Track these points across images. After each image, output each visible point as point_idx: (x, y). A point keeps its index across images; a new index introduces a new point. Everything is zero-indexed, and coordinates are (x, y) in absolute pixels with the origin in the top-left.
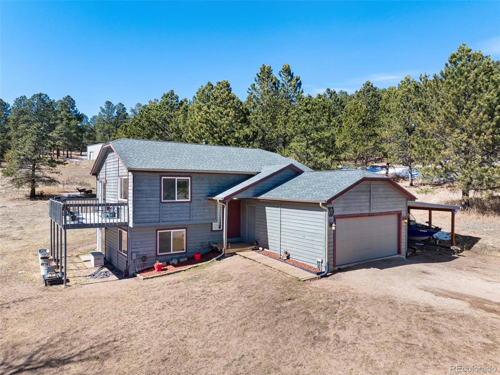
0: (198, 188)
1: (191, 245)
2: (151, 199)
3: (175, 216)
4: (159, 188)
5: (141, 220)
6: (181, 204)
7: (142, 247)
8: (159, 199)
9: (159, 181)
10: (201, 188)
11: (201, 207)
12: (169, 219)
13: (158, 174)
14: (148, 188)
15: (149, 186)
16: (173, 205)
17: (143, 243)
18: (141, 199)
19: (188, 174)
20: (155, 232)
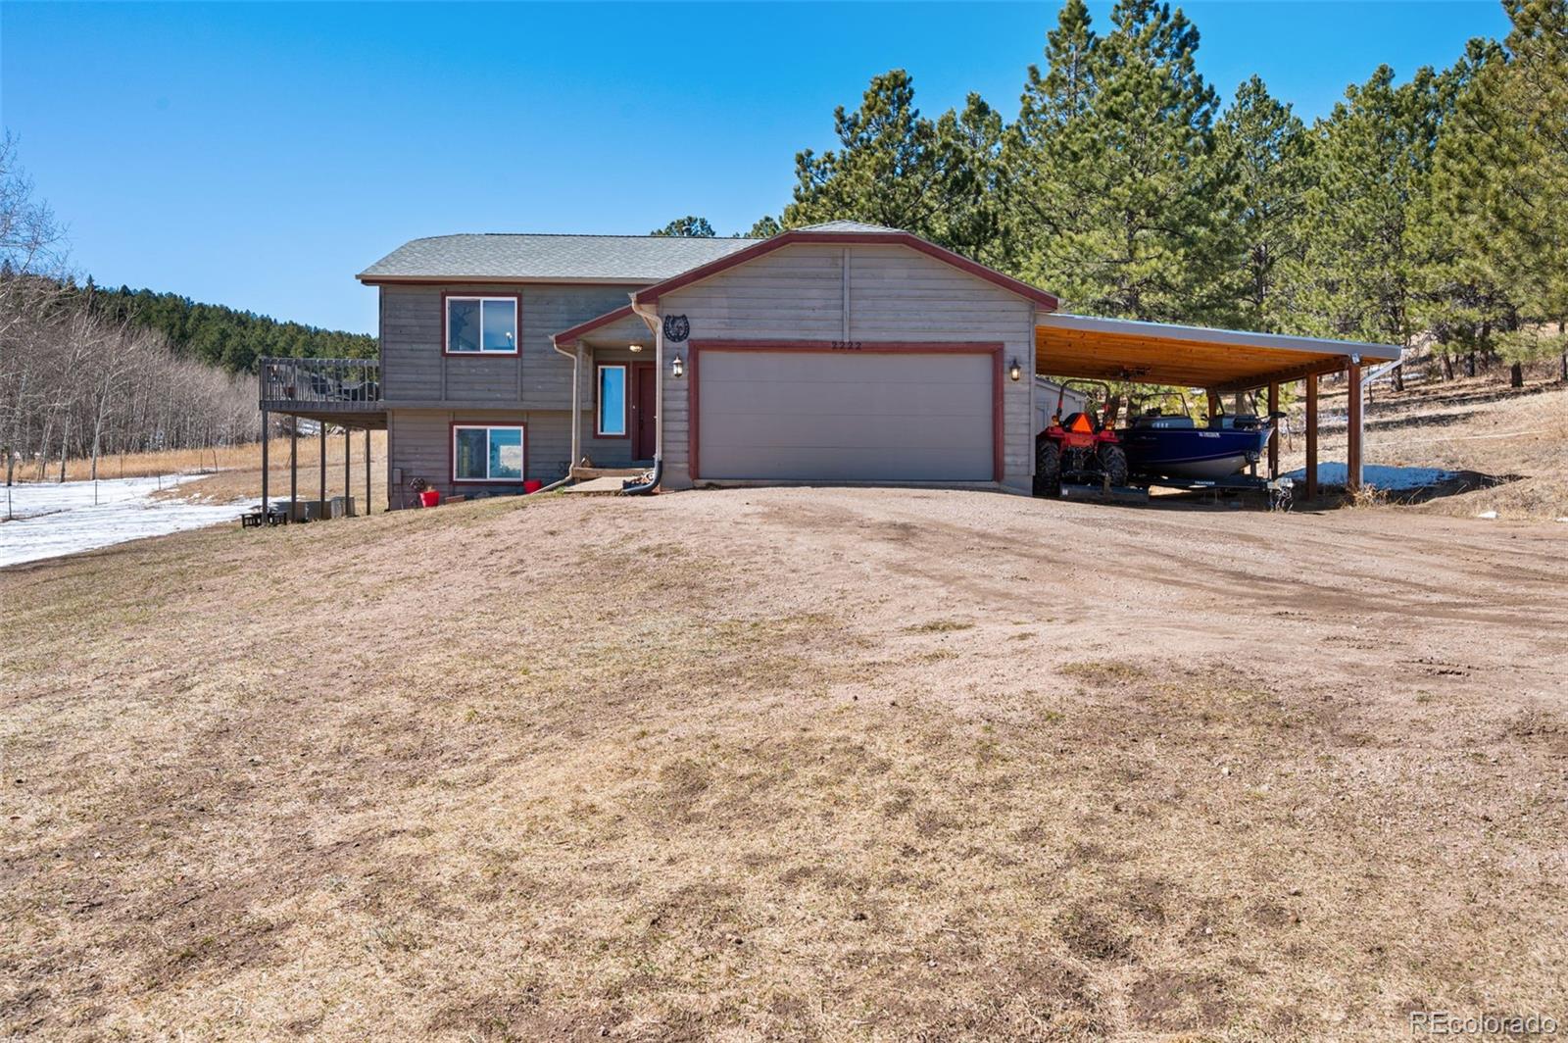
0: (537, 323)
1: (539, 466)
2: (422, 347)
3: (477, 387)
4: (439, 322)
5: (398, 392)
6: (492, 361)
7: (417, 460)
8: (439, 347)
9: (439, 306)
10: (548, 324)
11: (548, 371)
12: (463, 394)
13: (437, 291)
14: (414, 322)
15: (416, 317)
16: (474, 362)
17: (420, 451)
18: (398, 346)
19: (512, 289)
20: (447, 427)
